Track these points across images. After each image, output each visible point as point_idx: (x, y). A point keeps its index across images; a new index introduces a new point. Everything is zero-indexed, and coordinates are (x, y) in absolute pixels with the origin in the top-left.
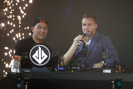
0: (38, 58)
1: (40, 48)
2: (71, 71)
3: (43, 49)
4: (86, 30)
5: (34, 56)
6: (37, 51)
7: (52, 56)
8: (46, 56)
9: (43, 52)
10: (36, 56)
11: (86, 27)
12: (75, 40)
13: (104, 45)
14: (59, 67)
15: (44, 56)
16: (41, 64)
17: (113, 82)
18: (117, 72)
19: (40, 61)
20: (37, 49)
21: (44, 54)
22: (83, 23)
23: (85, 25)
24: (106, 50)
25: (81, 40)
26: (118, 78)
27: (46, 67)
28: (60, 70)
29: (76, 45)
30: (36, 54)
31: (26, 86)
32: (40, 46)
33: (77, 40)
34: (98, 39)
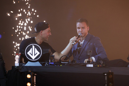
0: (32, 55)
1: (33, 47)
2: (60, 65)
3: (36, 47)
4: (80, 32)
5: (28, 53)
6: (31, 49)
7: (44, 53)
8: (38, 53)
9: (36, 49)
10: (30, 53)
11: (80, 30)
12: (70, 40)
13: (94, 44)
14: (50, 62)
15: (37, 53)
16: (34, 59)
17: (106, 74)
18: (98, 66)
19: (33, 57)
20: (31, 47)
21: (37, 51)
22: (77, 27)
23: (79, 28)
24: (96, 48)
25: (75, 40)
26: (110, 71)
27: (38, 62)
28: (51, 64)
29: (71, 44)
30: (30, 51)
31: (35, 77)
32: (33, 45)
33: (73, 40)
34: (90, 39)
